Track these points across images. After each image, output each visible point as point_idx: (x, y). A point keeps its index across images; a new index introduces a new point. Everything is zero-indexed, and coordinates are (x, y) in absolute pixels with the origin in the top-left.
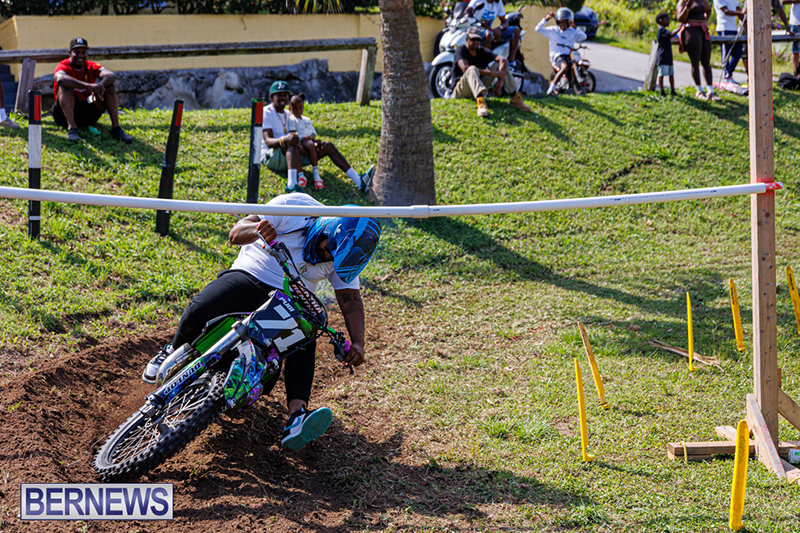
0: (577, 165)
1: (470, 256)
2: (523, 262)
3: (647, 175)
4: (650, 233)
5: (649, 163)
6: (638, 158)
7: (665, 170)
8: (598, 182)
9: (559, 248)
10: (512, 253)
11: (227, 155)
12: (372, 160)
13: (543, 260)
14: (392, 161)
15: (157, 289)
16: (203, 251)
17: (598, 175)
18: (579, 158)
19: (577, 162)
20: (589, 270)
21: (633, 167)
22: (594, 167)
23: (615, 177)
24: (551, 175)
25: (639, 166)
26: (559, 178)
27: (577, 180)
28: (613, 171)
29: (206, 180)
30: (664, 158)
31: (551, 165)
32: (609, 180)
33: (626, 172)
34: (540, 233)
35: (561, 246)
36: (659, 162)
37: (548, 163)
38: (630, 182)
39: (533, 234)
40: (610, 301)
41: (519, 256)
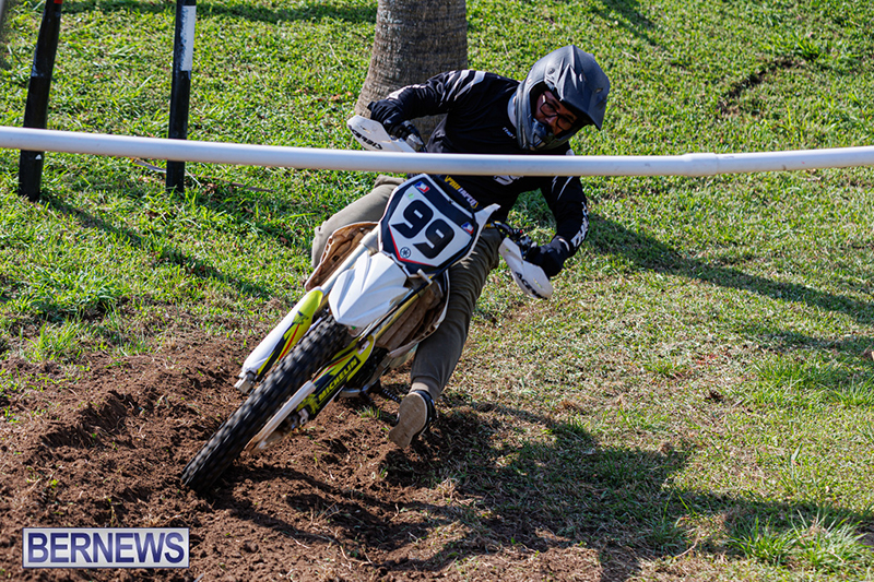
0: (675, 69)
1: (543, 230)
2: (631, 238)
3: (790, 86)
4: (817, 186)
5: (788, 65)
6: (769, 57)
7: (817, 77)
8: (713, 100)
9: (681, 215)
10: (609, 223)
11: (101, 55)
12: (344, 62)
13: (661, 235)
14: (399, 65)
15: (62, 299)
16: (109, 229)
17: (710, 86)
18: (677, 56)
19: (674, 65)
20: (741, 251)
21: (763, 72)
22: (701, 73)
23: (737, 91)
24: (636, 87)
25: (773, 69)
26: (651, 92)
27: (680, 95)
28: (734, 79)
29: (77, 100)
30: (811, 57)
31: (633, 70)
32: (732, 95)
33: (754, 81)
34: (643, 189)
35: (682, 209)
36: (804, 63)
37: (627, 67)
38: (764, 98)
39: (632, 191)
40: (799, 306)
41: (621, 230)
